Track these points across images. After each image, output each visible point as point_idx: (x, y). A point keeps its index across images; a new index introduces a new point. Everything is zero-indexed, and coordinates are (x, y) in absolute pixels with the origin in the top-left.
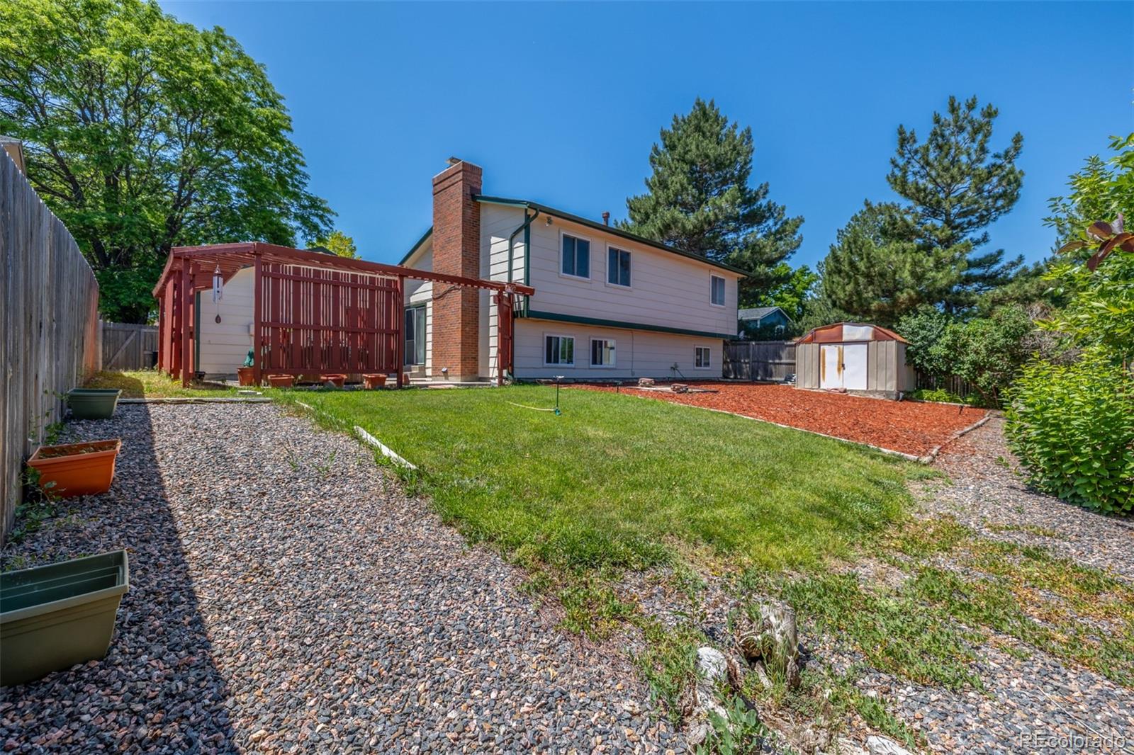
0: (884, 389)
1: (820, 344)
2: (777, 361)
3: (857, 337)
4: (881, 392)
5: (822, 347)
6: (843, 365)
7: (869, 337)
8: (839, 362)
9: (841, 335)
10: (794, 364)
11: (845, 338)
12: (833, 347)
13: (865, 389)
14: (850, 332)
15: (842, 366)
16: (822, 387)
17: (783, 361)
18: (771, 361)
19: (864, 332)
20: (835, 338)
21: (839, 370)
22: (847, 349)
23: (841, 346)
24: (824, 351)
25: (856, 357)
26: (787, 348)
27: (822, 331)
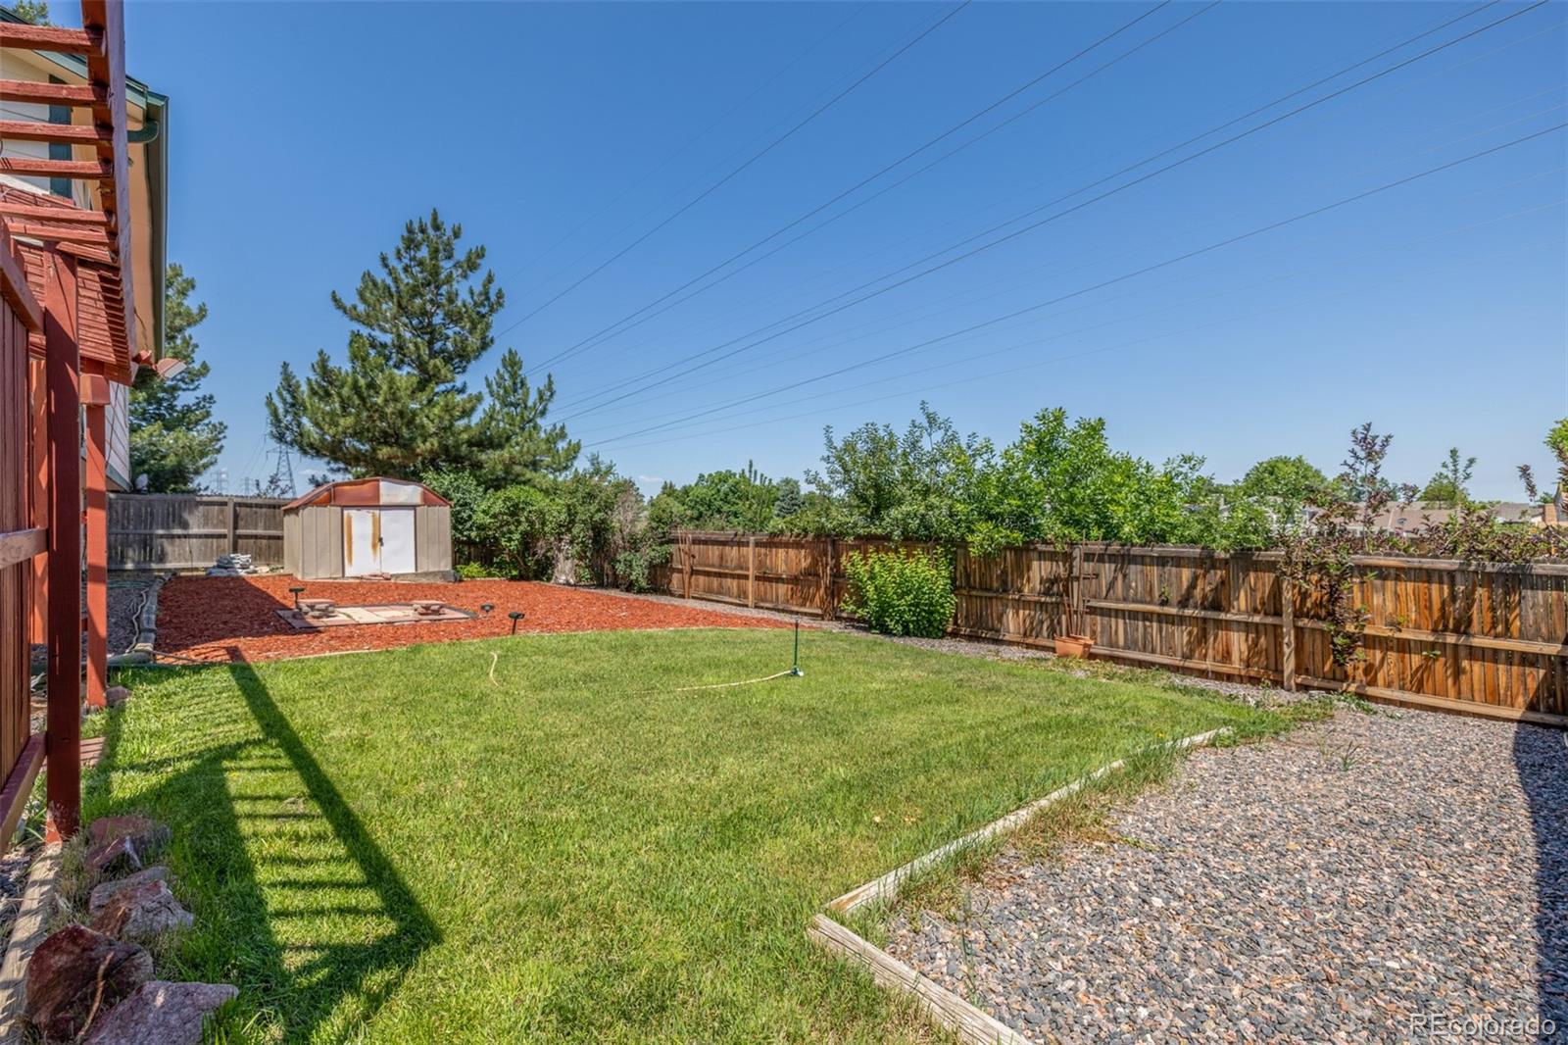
0: (436, 569)
1: (344, 507)
2: (178, 531)
3: (401, 499)
4: (434, 574)
5: (346, 512)
6: (381, 540)
7: (417, 499)
8: (374, 535)
9: (377, 496)
10: (280, 538)
11: (383, 501)
12: (364, 512)
13: (412, 570)
14: (391, 491)
15: (378, 541)
16: (347, 574)
17: (194, 531)
18: (161, 532)
19: (410, 493)
20: (370, 499)
21: (374, 546)
22: (386, 516)
23: (377, 512)
24: (350, 518)
25: (399, 528)
26: (201, 508)
27: (347, 488)
